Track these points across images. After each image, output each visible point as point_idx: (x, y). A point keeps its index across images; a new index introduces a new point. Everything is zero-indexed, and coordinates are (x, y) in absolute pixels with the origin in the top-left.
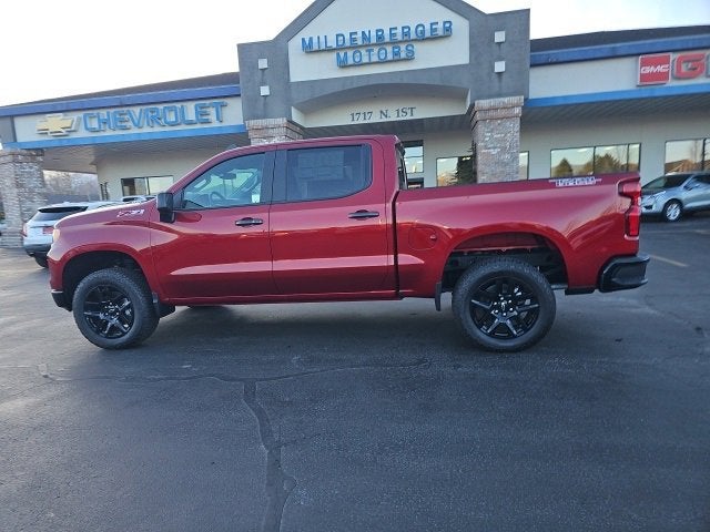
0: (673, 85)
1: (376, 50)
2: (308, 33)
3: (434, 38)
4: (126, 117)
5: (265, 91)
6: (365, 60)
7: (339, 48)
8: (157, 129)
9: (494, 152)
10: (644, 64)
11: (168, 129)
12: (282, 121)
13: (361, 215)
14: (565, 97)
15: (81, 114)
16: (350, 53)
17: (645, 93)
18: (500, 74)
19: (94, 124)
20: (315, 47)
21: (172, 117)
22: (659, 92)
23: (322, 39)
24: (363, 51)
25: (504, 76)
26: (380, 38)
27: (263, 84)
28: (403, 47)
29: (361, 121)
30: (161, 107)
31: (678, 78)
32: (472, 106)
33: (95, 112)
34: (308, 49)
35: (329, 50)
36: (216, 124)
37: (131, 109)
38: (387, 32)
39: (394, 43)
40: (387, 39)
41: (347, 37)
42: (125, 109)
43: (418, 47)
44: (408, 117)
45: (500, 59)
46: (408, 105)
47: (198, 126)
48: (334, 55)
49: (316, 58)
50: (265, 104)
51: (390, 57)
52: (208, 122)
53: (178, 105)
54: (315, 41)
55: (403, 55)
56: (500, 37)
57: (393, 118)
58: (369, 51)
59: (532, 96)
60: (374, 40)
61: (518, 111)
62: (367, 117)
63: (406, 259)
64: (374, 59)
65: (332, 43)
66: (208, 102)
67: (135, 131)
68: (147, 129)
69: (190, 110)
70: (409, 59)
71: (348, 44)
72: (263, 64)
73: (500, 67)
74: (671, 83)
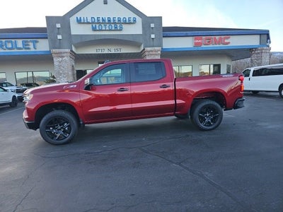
0: (204, 47)
1: (108, 25)
2: (79, 15)
3: (130, 23)
5: (60, 37)
6: (104, 28)
7: (92, 23)
8: (1, 50)
10: (195, 39)
11: (7, 51)
12: (68, 50)
13: (164, 86)
16: (97, 25)
17: (196, 49)
20: (82, 21)
21: (10, 46)
22: (200, 49)
23: (85, 19)
24: (103, 25)
25: (154, 40)
26: (109, 21)
27: (59, 34)
28: (118, 25)
29: (100, 52)
30: (4, 41)
31: (205, 45)
32: (144, 49)
34: (79, 21)
35: (88, 23)
36: (33, 50)
38: (112, 19)
39: (115, 23)
40: (112, 22)
41: (96, 19)
43: (124, 26)
44: (119, 52)
45: (153, 34)
46: (118, 47)
47: (24, 50)
48: (91, 25)
49: (82, 26)
50: (60, 43)
51: (113, 29)
52: (29, 49)
53: (13, 40)
54: (82, 19)
55: (119, 28)
56: (152, 25)
57: (113, 52)
58: (105, 26)
59: (164, 47)
60: (107, 21)
61: (159, 52)
62: (103, 51)
63: (179, 101)
64: (107, 29)
65: (90, 20)
66: (29, 40)
69: (20, 43)
70: (120, 30)
71: (96, 21)
72: (58, 26)
73: (153, 36)
74: (203, 46)
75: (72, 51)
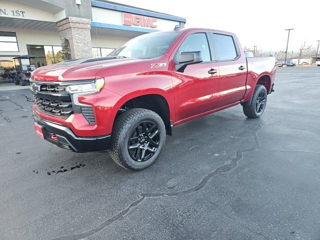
9: (81, 45)
10: (125, 16)
13: (242, 68)
14: (100, 24)
17: (126, 28)
18: (78, 5)
25: (81, 7)
32: (67, 19)
61: (89, 26)
63: (248, 87)
74: (133, 26)
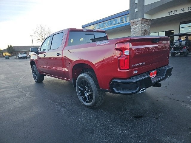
4: (105, 24)
5: (136, 10)
8: (111, 26)
11: (114, 26)
13: (58, 54)
15: (96, 25)
19: (99, 27)
21: (114, 23)
27: (136, 8)
29: (173, 14)
30: (112, 20)
33: (99, 24)
36: (125, 23)
37: (106, 22)
42: (104, 22)
47: (120, 24)
52: (123, 22)
53: (116, 19)
57: (187, 10)
62: (175, 12)
66: (123, 17)
67: (107, 27)
68: (109, 27)
69: (119, 20)
72: (136, 1)
75: (143, 19)
